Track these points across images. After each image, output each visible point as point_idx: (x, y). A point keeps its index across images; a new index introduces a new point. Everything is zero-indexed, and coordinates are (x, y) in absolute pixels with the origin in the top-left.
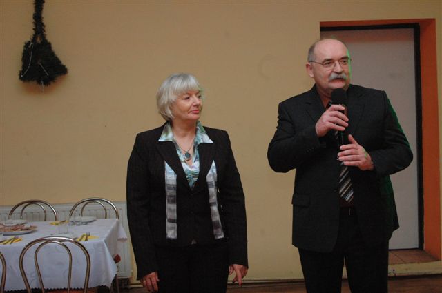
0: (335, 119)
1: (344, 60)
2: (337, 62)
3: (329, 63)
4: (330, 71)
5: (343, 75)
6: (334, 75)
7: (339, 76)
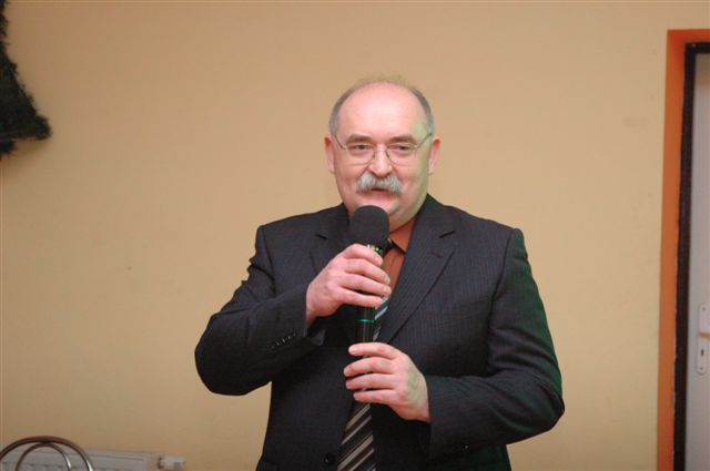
0: (357, 280)
1: (400, 144)
2: (381, 147)
3: (362, 147)
4: (360, 168)
5: (392, 183)
6: (366, 180)
7: (381, 184)
